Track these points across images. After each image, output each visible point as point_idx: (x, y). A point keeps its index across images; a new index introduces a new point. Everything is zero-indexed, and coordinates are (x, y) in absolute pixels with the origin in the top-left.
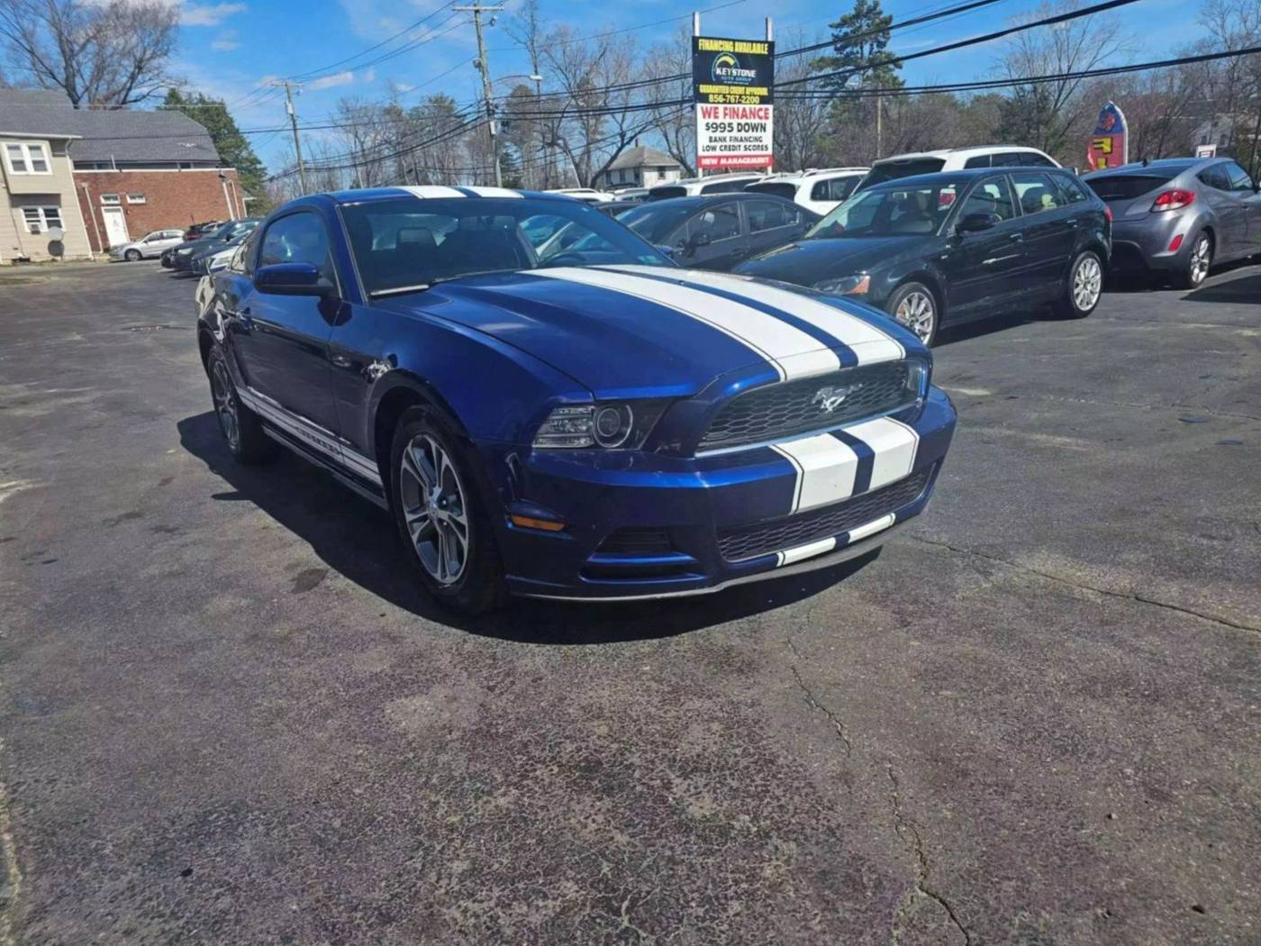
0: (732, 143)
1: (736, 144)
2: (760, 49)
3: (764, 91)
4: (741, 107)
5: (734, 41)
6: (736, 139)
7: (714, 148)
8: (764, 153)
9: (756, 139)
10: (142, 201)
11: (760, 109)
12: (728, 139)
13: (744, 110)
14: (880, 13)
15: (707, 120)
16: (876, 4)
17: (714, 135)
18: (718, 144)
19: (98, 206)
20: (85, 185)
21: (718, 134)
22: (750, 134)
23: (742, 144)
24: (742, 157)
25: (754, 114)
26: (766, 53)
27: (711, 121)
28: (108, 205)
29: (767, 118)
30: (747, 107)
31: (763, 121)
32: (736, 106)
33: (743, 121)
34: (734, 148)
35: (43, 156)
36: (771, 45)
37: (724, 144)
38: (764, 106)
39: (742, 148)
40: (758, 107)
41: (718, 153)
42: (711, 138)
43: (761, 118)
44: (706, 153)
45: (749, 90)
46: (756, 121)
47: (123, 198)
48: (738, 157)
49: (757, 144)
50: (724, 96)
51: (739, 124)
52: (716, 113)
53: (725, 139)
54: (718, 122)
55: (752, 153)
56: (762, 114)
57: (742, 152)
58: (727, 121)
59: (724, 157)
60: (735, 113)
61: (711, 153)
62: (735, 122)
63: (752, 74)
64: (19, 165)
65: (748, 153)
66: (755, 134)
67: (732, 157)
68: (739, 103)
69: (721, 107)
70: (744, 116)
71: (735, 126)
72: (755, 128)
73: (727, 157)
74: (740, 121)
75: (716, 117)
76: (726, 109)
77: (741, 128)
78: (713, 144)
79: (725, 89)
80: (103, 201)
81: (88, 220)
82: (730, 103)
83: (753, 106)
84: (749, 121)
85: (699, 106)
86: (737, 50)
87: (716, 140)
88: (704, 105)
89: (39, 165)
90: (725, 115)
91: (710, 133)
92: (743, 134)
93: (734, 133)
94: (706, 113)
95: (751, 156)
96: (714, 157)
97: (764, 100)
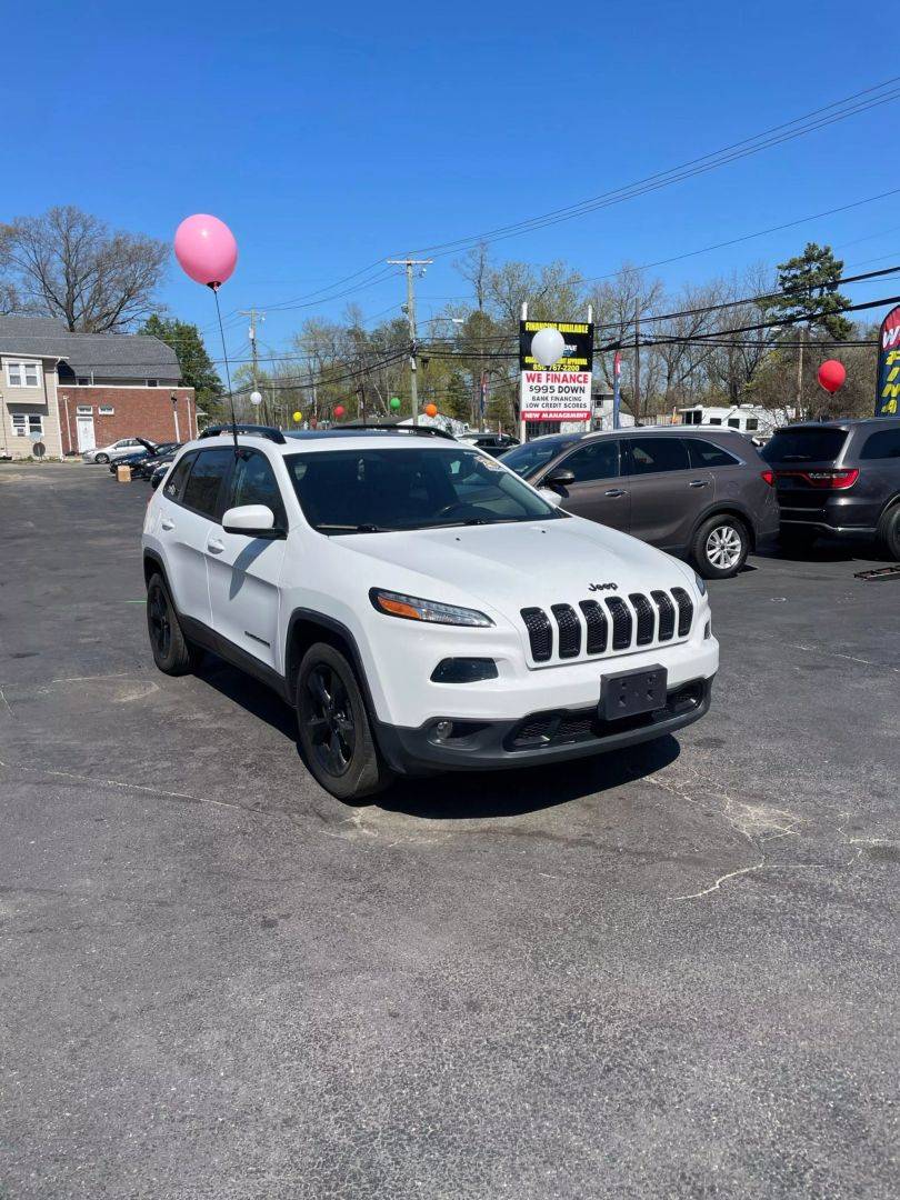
0: (553, 402)
1: (557, 402)
2: (582, 330)
3: (584, 362)
4: (562, 374)
5: (558, 323)
6: (557, 399)
7: (537, 406)
8: (583, 409)
9: (576, 399)
10: (112, 413)
11: (580, 376)
12: (549, 399)
13: (565, 376)
14: (831, 258)
15: (531, 383)
16: (827, 250)
17: (537, 396)
18: (541, 402)
19: (73, 415)
20: (65, 398)
21: (541, 394)
22: (570, 394)
23: (563, 403)
24: (563, 412)
25: (574, 379)
26: (586, 332)
27: (535, 384)
28: (82, 415)
29: (585, 382)
30: (568, 374)
31: (582, 385)
32: (557, 373)
33: (564, 385)
34: (555, 405)
35: (35, 372)
36: (591, 327)
37: (546, 402)
38: (583, 373)
39: (563, 406)
40: (577, 374)
41: (540, 409)
42: (533, 398)
43: (580, 382)
44: (529, 409)
45: (570, 361)
46: (576, 385)
47: (95, 410)
48: (559, 412)
49: (576, 402)
51: (560, 387)
52: (538, 378)
53: (547, 398)
54: (541, 385)
55: (571, 409)
56: (581, 379)
57: (562, 409)
58: (550, 384)
59: (545, 412)
60: (556, 378)
61: (534, 409)
62: (556, 385)
63: (573, 348)
64: (15, 379)
65: (568, 409)
66: (575, 395)
67: (553, 412)
68: (561, 370)
69: (544, 374)
70: (565, 379)
71: (557, 390)
72: (575, 390)
73: (549, 413)
74: (561, 384)
75: (539, 381)
76: (548, 375)
77: (561, 390)
78: (536, 402)
80: (79, 412)
81: (63, 428)
82: (552, 370)
83: (573, 373)
84: (569, 385)
85: (524, 373)
86: (559, 330)
87: (538, 399)
88: (529, 372)
89: (31, 380)
90: (548, 379)
91: (533, 394)
92: (564, 394)
93: (556, 394)
94: (530, 378)
95: (570, 412)
96: (537, 412)
97: (583, 368)
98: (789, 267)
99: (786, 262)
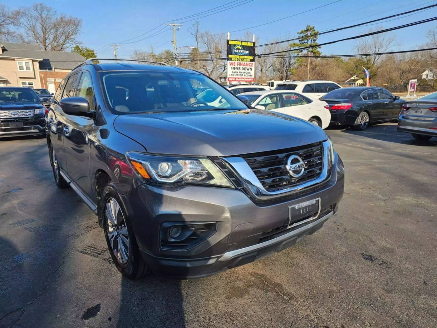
0: (240, 74)
1: (241, 74)
3: (251, 58)
4: (243, 62)
5: (241, 41)
6: (241, 72)
7: (234, 75)
8: (251, 77)
9: (248, 73)
10: (61, 81)
11: (250, 63)
12: (238, 72)
13: (244, 63)
14: (314, 30)
15: (231, 66)
16: (314, 28)
17: (233, 71)
18: (235, 74)
19: (46, 82)
20: (42, 75)
21: (235, 71)
22: (246, 71)
24: (243, 78)
25: (248, 65)
26: (252, 45)
27: (233, 66)
28: (49, 82)
29: (252, 66)
30: (246, 63)
31: (251, 67)
32: (242, 62)
33: (244, 67)
34: (241, 75)
35: (29, 65)
36: (254, 43)
37: (237, 74)
39: (243, 75)
40: (249, 62)
41: (235, 77)
42: (232, 72)
43: (250, 66)
44: (231, 77)
45: (247, 57)
46: (249, 67)
47: (55, 80)
48: (242, 78)
49: (249, 74)
50: (238, 59)
51: (242, 68)
52: (234, 64)
53: (237, 72)
54: (235, 67)
55: (247, 77)
56: (250, 65)
57: (243, 77)
58: (238, 67)
59: (237, 78)
60: (241, 64)
61: (232, 77)
62: (241, 67)
63: (247, 52)
64: (21, 68)
65: (245, 77)
66: (248, 71)
67: (240, 78)
68: (243, 61)
69: (236, 62)
70: (244, 65)
72: (248, 69)
73: (238, 78)
74: (243, 67)
76: (238, 63)
78: (233, 74)
79: (238, 57)
80: (48, 80)
82: (239, 61)
83: (247, 62)
84: (246, 67)
85: (229, 61)
86: (242, 44)
87: (234, 73)
88: (231, 61)
89: (28, 68)
90: (238, 65)
91: (232, 70)
92: (244, 71)
93: (241, 71)
94: (231, 64)
95: (246, 78)
96: (233, 78)
97: (251, 60)
98: (302, 33)
99: (300, 32)
